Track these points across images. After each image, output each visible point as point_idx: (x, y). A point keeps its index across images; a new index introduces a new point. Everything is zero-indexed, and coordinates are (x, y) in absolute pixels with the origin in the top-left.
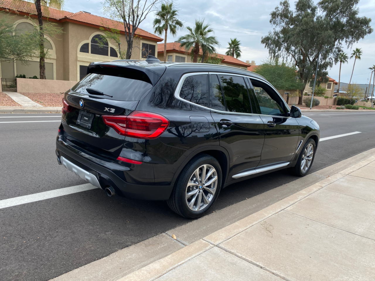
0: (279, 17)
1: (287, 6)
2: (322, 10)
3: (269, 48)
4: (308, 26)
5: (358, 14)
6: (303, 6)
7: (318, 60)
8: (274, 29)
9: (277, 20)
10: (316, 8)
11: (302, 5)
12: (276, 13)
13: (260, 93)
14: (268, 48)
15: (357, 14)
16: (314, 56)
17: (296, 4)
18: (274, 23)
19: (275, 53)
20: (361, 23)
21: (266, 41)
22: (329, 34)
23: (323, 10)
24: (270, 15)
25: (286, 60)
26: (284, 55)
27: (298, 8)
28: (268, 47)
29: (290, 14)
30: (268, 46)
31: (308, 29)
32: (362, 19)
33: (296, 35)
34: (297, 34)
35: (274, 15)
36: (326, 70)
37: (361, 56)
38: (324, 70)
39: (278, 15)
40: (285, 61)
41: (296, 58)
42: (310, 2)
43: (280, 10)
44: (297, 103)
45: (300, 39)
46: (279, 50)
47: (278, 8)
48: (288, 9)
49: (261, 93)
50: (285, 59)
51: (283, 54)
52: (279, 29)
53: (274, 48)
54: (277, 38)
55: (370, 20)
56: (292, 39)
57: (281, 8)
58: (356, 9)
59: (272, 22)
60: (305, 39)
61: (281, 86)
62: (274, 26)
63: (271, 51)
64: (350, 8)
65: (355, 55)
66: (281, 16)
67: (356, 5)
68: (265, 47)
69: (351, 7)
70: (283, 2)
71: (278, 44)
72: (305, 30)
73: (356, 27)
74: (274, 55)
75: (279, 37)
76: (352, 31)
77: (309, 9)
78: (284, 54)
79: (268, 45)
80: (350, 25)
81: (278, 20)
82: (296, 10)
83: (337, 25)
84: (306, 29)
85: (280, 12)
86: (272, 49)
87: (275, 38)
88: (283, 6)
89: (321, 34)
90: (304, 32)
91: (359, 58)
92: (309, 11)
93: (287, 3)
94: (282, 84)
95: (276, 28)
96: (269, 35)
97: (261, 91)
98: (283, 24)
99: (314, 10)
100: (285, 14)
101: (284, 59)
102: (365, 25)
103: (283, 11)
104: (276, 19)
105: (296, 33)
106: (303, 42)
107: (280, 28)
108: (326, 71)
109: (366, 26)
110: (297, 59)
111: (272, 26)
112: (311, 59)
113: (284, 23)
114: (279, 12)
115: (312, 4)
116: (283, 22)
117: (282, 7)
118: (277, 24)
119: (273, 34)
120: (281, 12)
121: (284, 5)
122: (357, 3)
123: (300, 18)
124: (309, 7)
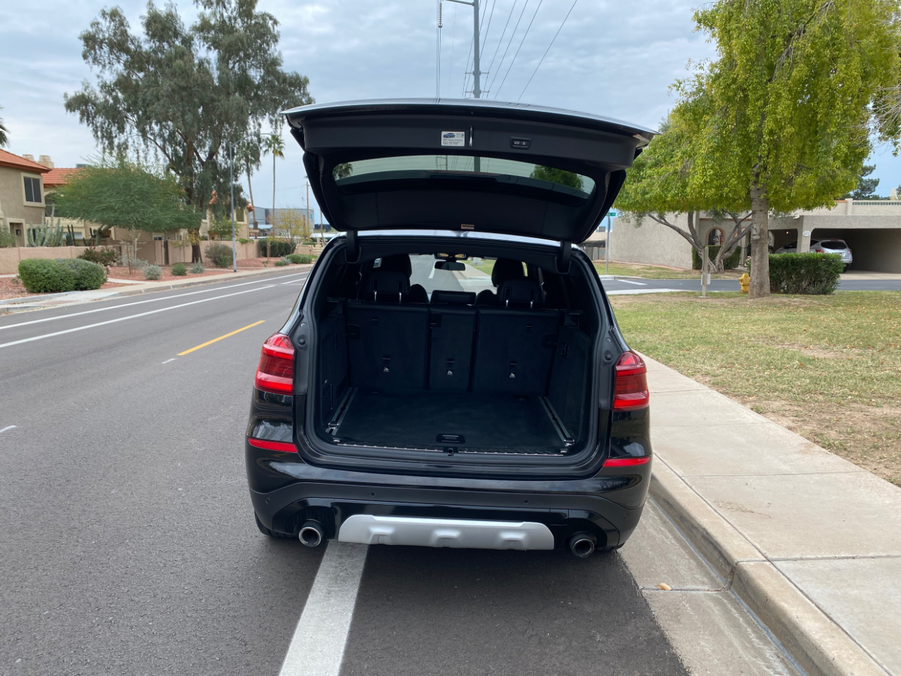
0: (106, 49)
1: (122, 24)
2: (204, 46)
3: (91, 125)
4: (191, 81)
5: (282, 64)
6: (163, 30)
7: (217, 157)
8: (98, 76)
9: (101, 55)
10: (191, 38)
11: (160, 26)
12: (94, 36)
13: (91, 240)
14: (88, 125)
15: (279, 65)
16: (207, 148)
17: (144, 21)
18: (95, 60)
19: (110, 138)
20: (291, 84)
21: (79, 104)
22: (237, 104)
23: (206, 46)
24: (80, 38)
25: (145, 158)
26: (136, 145)
27: (150, 33)
28: (88, 122)
29: (133, 44)
30: (88, 120)
31: (190, 88)
32: (291, 78)
33: (165, 98)
34: (167, 96)
35: (91, 41)
36: (236, 180)
37: (283, 151)
38: (234, 182)
39: (102, 42)
40: (141, 159)
41: (170, 154)
42: (177, 24)
43: (104, 29)
44: (191, 260)
45: (178, 109)
46: (121, 130)
47: (98, 23)
48: (126, 31)
49: (94, 241)
50: (142, 154)
51: (134, 142)
52: (110, 77)
53: (106, 124)
54: (111, 101)
55: (306, 81)
56: (157, 107)
57: (107, 27)
58: (276, 54)
59: (90, 59)
60: (190, 111)
61: (153, 222)
62: (97, 69)
63: (99, 134)
64: (265, 52)
65: (273, 149)
66: (112, 45)
67: (275, 46)
68: (81, 120)
69: (267, 48)
70: (108, 10)
71: (115, 116)
72: (184, 89)
73: (283, 93)
74: (111, 143)
75: (116, 99)
76: (275, 100)
77: (177, 38)
78: (136, 141)
79: (87, 116)
80: (272, 87)
81: (103, 54)
82: (147, 37)
83: (246, 84)
84: (185, 85)
85: (107, 35)
86: (103, 128)
87: (107, 101)
88: (110, 22)
89: (219, 101)
90: (184, 93)
91: (281, 154)
92: (178, 43)
93: (120, 16)
94: (156, 218)
95: (102, 75)
96: (85, 90)
97: (94, 236)
98: (120, 67)
99: (187, 42)
100: (120, 43)
101: (138, 153)
102: (300, 90)
103: (115, 34)
104: (98, 52)
105: (165, 94)
106: (186, 117)
107: (112, 76)
108: (238, 183)
109: (302, 91)
110: (172, 154)
111: (91, 67)
112: (203, 157)
113: (122, 65)
114: (103, 36)
115: (180, 27)
116: (119, 62)
117: (108, 24)
118: (104, 66)
119: (98, 89)
120: (110, 35)
121: (113, 20)
122: (277, 41)
123: (161, 59)
124: (176, 34)
